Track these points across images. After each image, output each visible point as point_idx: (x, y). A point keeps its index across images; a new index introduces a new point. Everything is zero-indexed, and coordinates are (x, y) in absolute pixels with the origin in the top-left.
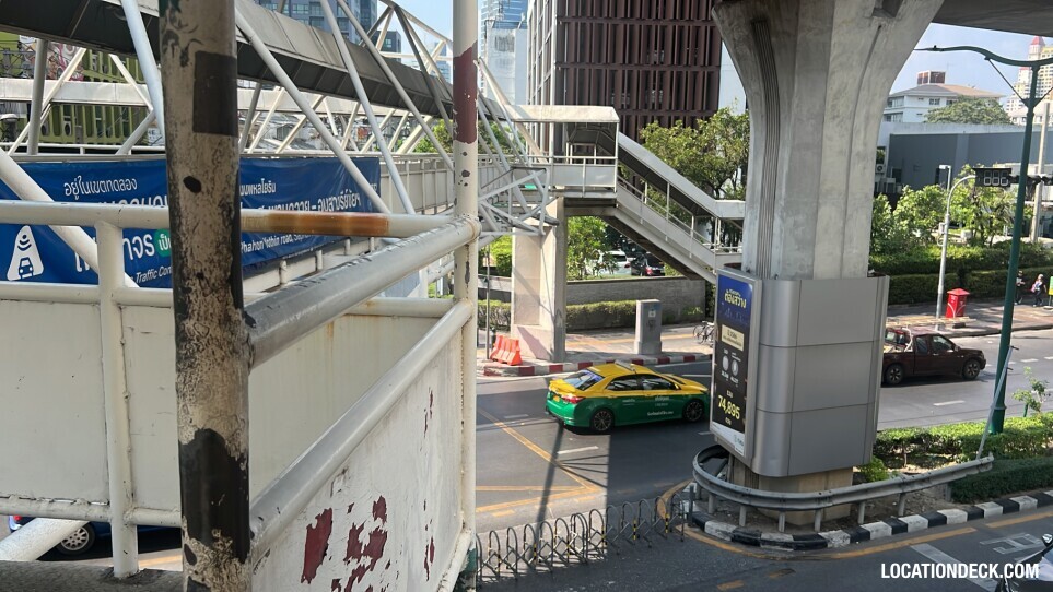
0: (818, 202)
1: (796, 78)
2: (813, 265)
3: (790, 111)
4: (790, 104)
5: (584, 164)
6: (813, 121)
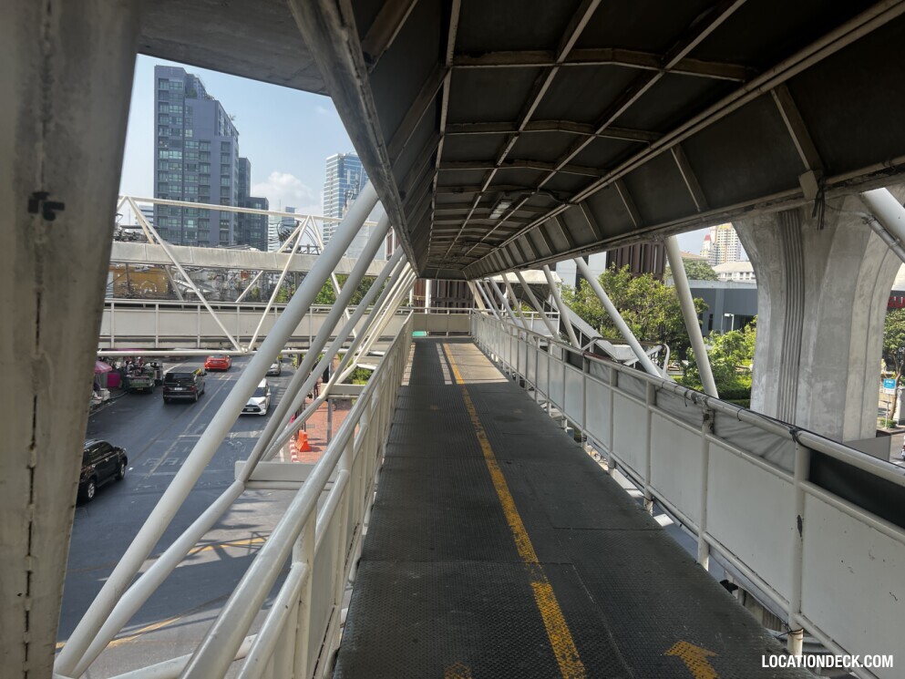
0: (848, 371)
1: (829, 260)
2: (842, 427)
3: (818, 289)
4: (819, 284)
5: (532, 318)
6: (843, 300)
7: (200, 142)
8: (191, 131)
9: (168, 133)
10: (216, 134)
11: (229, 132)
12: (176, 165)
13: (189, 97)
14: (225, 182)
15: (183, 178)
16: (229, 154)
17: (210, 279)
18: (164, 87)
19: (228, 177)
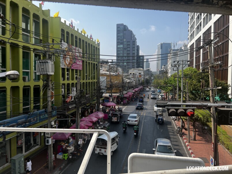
8: (125, 40)
9: (120, 41)
10: (131, 39)
11: (134, 39)
12: (121, 49)
13: (125, 31)
14: (134, 52)
15: (123, 52)
16: (134, 44)
17: (132, 78)
18: (119, 29)
19: (134, 50)
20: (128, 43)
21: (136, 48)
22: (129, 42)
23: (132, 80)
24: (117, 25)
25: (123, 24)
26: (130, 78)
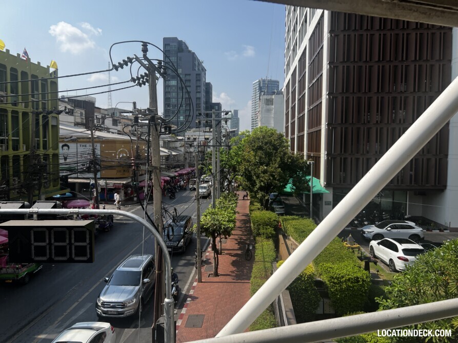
7: (186, 75)
8: (181, 70)
9: (170, 72)
10: (193, 70)
11: (201, 69)
12: (174, 88)
13: (180, 52)
14: (198, 95)
15: (177, 95)
16: (199, 80)
17: (181, 147)
18: (168, 48)
19: (200, 92)
20: (188, 77)
21: (203, 88)
22: (190, 75)
23: (181, 151)
24: (165, 39)
25: (176, 38)
26: (176, 148)
